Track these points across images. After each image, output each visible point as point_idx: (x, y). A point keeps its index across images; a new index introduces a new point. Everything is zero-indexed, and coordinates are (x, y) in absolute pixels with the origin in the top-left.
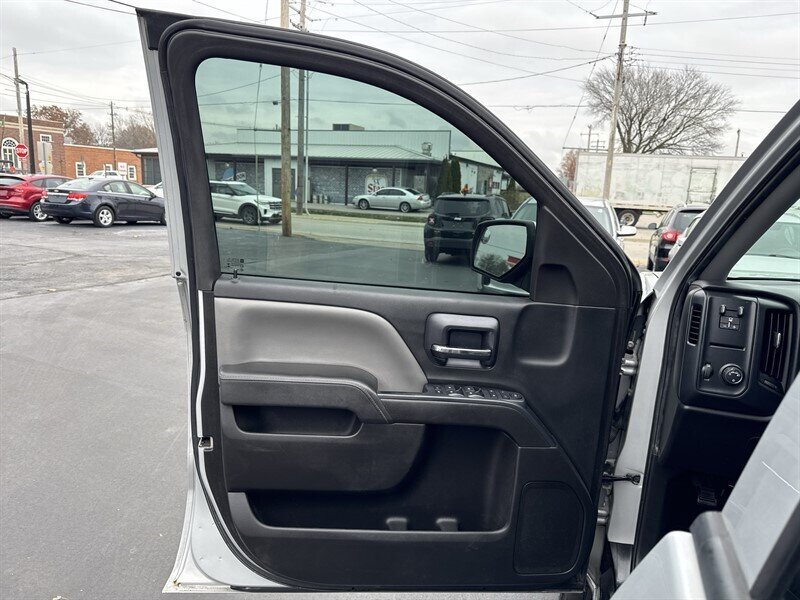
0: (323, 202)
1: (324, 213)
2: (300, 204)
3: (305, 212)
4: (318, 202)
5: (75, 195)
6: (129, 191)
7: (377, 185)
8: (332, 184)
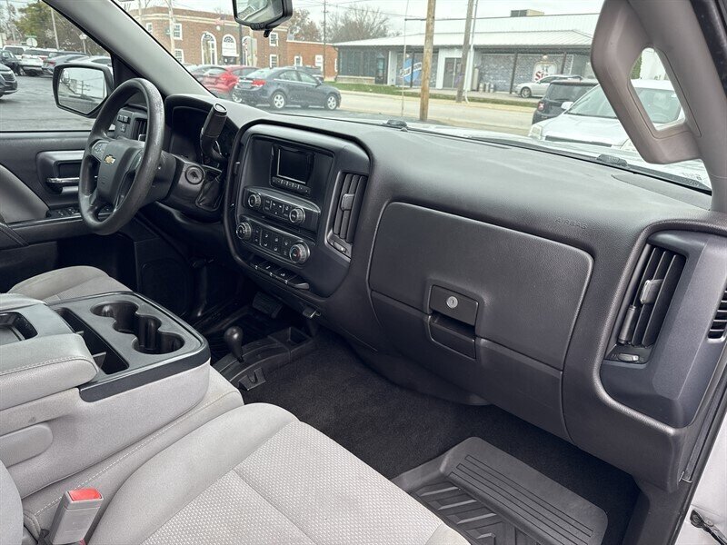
0: (489, 91)
1: (485, 101)
2: (461, 92)
3: (464, 100)
4: (484, 91)
5: (257, 82)
6: (300, 79)
7: (545, 73)
8: (499, 72)
